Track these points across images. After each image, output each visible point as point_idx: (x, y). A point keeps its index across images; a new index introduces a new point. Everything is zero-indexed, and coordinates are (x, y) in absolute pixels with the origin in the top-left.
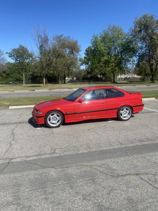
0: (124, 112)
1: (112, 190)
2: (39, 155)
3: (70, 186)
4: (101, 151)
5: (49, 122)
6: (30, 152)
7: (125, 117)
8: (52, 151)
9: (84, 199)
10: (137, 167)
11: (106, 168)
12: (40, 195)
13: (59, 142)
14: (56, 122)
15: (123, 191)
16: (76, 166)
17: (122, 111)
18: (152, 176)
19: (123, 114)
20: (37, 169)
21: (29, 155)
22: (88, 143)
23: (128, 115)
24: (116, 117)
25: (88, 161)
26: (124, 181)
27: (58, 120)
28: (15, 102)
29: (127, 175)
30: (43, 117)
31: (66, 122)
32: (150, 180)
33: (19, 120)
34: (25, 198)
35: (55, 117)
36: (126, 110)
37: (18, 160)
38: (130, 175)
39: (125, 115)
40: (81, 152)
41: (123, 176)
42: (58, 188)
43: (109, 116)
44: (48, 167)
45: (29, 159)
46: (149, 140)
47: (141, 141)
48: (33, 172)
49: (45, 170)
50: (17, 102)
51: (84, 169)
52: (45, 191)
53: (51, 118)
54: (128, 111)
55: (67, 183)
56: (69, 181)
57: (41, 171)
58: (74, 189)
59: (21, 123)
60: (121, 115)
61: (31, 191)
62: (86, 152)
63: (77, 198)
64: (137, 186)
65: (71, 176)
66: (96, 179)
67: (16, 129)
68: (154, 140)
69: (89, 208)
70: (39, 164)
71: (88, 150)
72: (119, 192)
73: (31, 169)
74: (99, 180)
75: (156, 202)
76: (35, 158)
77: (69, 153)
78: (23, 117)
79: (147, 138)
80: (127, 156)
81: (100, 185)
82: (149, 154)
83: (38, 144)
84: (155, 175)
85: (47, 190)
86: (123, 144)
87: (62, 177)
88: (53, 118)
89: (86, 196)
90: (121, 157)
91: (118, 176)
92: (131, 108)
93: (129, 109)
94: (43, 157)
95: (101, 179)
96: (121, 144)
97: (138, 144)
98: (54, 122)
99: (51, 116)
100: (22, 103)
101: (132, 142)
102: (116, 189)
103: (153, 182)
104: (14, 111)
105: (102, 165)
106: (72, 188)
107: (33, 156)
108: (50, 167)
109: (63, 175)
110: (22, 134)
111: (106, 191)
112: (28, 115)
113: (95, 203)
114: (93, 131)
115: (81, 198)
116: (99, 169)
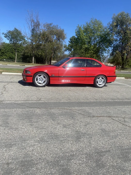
0: (100, 80)
1: (88, 124)
2: (26, 100)
3: (53, 119)
4: (80, 102)
5: (36, 82)
6: (18, 99)
7: (100, 85)
8: (38, 99)
9: (64, 127)
10: (109, 113)
11: (83, 112)
12: (26, 123)
13: (44, 95)
14: (43, 82)
15: (98, 125)
16: (58, 108)
17: (98, 80)
18: (121, 118)
19: (99, 82)
20: (24, 108)
21: (17, 100)
22: (69, 97)
23: (103, 83)
24: (93, 84)
25: (69, 107)
26: (98, 120)
27: (44, 80)
28: (7, 70)
29: (101, 116)
30: (31, 76)
31: (51, 83)
32: (120, 121)
33: (10, 81)
34: (13, 123)
35: (42, 78)
36: (101, 79)
37: (8, 102)
38: (103, 116)
39: (100, 83)
40: (62, 101)
41: (97, 117)
42: (42, 120)
43: (87, 82)
44: (34, 108)
45: (18, 102)
46: (119, 99)
47: (112, 99)
48: (21, 110)
49: (31, 109)
50: (9, 70)
51: (65, 110)
52: (31, 121)
53: (38, 79)
54: (103, 80)
55: (50, 118)
56: (51, 116)
57: (27, 110)
58: (56, 121)
59: (11, 82)
60: (97, 82)
61: (18, 120)
62: (67, 101)
63: (58, 126)
64: (109, 123)
65: (53, 114)
66: (75, 117)
67: (7, 85)
68: (124, 99)
69: (69, 132)
70: (26, 105)
71: (69, 101)
72: (94, 125)
73: (20, 108)
74: (77, 118)
75: (125, 133)
76: (23, 102)
77: (52, 101)
78: (14, 79)
79: (118, 98)
80: (101, 106)
81: (78, 120)
82: (120, 106)
83: (26, 94)
84: (124, 118)
85: (32, 120)
86: (98, 100)
87: (46, 114)
88: (40, 79)
89: (66, 125)
90: (96, 106)
91: (94, 117)
92: (106, 77)
93: (104, 78)
94: (30, 102)
95: (78, 117)
96: (97, 100)
97: (110, 101)
98: (40, 82)
99: (39, 77)
100: (13, 72)
101: (105, 99)
102: (91, 124)
103: (122, 122)
104: (6, 76)
105: (80, 109)
106: (53, 120)
107: (21, 101)
108: (36, 108)
109: (46, 113)
110: (12, 88)
111: (84, 124)
112: (18, 79)
113: (74, 130)
114: (74, 91)
115: (62, 127)
116: (77, 111)
